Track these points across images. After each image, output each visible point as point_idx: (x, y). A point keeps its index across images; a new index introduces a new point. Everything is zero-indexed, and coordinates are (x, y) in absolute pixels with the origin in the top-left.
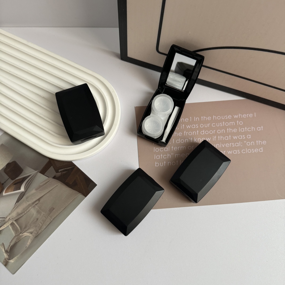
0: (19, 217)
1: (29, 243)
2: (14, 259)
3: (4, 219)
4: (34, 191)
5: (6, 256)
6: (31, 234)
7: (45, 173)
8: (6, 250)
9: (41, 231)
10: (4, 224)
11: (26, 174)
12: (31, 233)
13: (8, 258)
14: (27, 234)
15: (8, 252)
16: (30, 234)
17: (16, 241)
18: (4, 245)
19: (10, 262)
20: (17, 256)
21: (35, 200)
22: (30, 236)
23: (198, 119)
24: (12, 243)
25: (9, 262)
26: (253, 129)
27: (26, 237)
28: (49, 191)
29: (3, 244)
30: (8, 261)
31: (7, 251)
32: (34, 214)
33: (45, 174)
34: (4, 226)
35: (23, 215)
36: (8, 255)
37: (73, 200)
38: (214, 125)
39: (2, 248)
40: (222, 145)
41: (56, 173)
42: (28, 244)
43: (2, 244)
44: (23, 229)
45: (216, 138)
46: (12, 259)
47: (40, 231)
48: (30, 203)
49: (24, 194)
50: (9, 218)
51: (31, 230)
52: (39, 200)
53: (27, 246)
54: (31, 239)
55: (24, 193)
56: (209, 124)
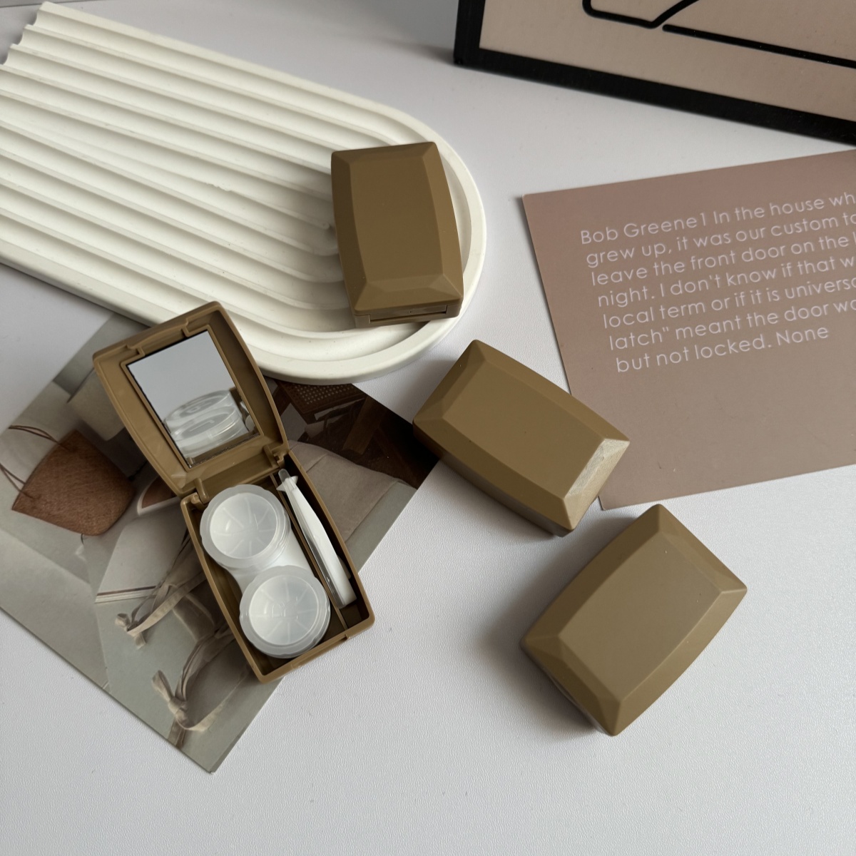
2: (205, 720)
3: (153, 592)
5: (175, 712)
8: (174, 694)
10: (154, 609)
13: (184, 718)
15: (183, 700)
17: (203, 662)
18: (165, 678)
19: (196, 732)
20: (218, 710)
23: (724, 217)
24: (192, 666)
25: (191, 732)
29: (161, 675)
30: (185, 729)
31: (177, 696)
34: (156, 616)
36: (182, 709)
37: (377, 503)
38: (777, 231)
39: (160, 687)
40: (813, 290)
41: (308, 423)
43: (157, 677)
45: (791, 269)
46: (199, 721)
50: (170, 587)
56: (762, 230)
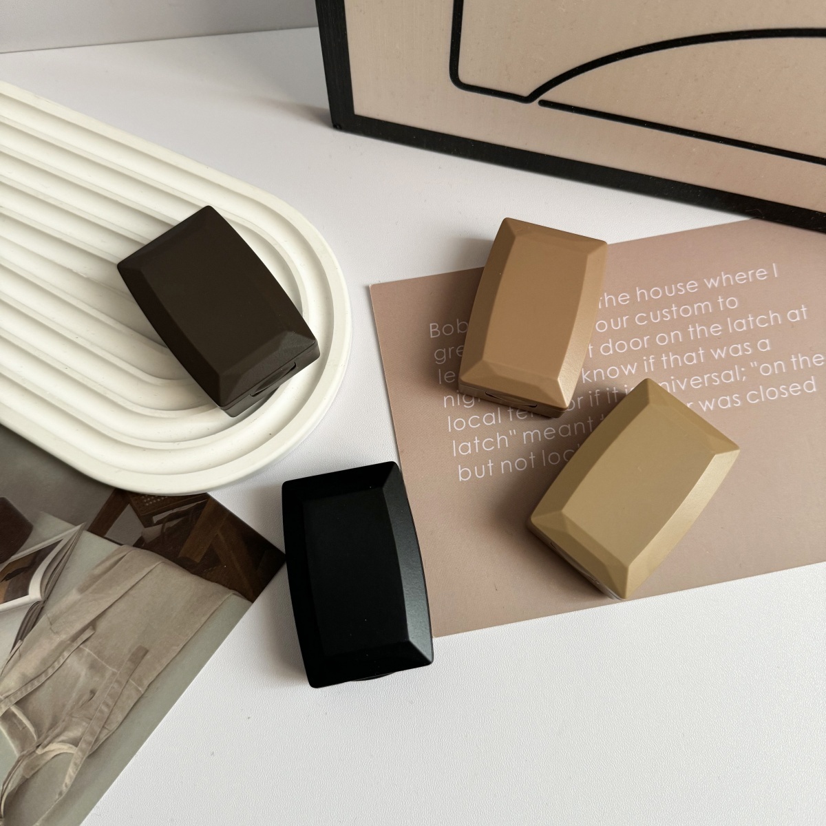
0: (30, 690)
1: (71, 777)
4: (74, 596)
6: (73, 747)
7: (105, 533)
9: (111, 733)
11: (44, 541)
12: (75, 742)
14: (59, 749)
16: (71, 746)
17: (23, 777)
21: (78, 626)
22: (72, 754)
24: (11, 782)
26: (775, 318)
27: (56, 758)
28: (126, 592)
32: (80, 676)
33: (106, 536)
35: (44, 683)
38: (641, 319)
40: (677, 385)
41: (145, 527)
42: (68, 781)
44: (47, 730)
45: (653, 362)
47: (105, 732)
48: (64, 636)
49: (42, 608)
51: (73, 733)
52: (93, 624)
53: (65, 789)
54: (75, 764)
55: (40, 606)
56: (624, 318)
